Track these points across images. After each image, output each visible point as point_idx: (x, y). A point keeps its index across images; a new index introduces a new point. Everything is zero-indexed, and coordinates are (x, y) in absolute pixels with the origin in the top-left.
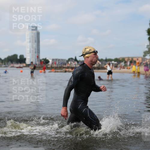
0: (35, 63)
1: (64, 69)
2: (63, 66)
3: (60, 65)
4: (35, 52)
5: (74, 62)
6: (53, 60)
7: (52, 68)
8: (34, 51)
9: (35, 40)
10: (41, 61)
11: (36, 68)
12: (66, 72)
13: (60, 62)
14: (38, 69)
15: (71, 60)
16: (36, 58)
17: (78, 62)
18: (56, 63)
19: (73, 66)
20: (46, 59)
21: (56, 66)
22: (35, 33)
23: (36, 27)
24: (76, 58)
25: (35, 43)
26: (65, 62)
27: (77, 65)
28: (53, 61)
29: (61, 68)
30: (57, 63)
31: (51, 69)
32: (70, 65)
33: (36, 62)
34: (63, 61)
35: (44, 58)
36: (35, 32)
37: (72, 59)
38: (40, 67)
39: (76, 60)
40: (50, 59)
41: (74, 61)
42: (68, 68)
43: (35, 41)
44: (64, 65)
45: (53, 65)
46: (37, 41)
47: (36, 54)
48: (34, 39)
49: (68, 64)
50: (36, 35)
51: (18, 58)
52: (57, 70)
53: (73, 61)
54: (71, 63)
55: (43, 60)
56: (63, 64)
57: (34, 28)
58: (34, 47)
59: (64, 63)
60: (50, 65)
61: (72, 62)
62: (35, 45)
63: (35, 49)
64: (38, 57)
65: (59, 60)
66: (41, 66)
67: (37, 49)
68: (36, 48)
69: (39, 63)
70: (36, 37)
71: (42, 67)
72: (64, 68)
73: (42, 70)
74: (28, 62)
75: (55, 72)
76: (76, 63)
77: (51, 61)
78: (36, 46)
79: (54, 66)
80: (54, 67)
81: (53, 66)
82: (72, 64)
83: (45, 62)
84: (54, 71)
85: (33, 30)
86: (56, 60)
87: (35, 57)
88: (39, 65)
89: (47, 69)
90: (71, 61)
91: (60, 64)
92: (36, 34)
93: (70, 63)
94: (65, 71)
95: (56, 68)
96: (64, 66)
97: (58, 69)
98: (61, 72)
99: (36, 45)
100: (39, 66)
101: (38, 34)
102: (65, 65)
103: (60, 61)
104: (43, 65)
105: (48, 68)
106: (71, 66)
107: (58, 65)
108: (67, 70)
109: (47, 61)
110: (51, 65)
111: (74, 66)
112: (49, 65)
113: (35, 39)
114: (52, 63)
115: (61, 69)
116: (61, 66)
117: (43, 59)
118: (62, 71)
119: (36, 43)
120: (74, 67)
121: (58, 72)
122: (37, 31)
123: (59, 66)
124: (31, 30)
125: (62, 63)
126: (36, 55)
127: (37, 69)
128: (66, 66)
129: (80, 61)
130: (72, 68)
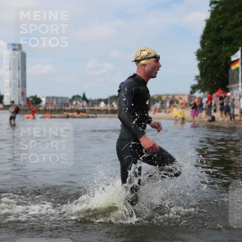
0: (19, 103)
1: (65, 113)
2: (63, 107)
3: (59, 106)
4: (19, 86)
5: (81, 102)
6: (48, 98)
7: (46, 111)
8: (17, 84)
9: (19, 66)
10: (28, 99)
11: (19, 112)
12: (68, 117)
13: (58, 102)
14: (23, 114)
15: (76, 98)
16: (20, 95)
17: (88, 101)
18: (52, 104)
19: (79, 108)
20: (36, 96)
21: (53, 108)
22: (18, 55)
23: (20, 46)
24: (84, 95)
25: (17, 72)
26: (68, 101)
28: (48, 100)
29: (60, 111)
30: (55, 103)
31: (45, 114)
32: (75, 106)
33: (19, 101)
34: (64, 99)
35: (34, 95)
36: (17, 53)
37: (78, 96)
38: (26, 110)
39: (84, 98)
40: (43, 97)
41: (81, 99)
42: (72, 111)
43: (19, 68)
44: (65, 106)
45: (48, 106)
46: (22, 69)
47: (20, 89)
48: (17, 65)
49: (72, 104)
50: (20, 59)
52: (53, 115)
53: (79, 100)
54: (76, 104)
55: (31, 99)
56: (63, 105)
57: (17, 47)
58: (17, 78)
59: (65, 104)
60: (43, 106)
61: (78, 102)
62: (18, 74)
63: (19, 81)
64: (23, 94)
65: (57, 98)
66: (28, 108)
67: (22, 81)
68: (20, 78)
69: (25, 103)
70: (20, 61)
71: (30, 109)
72: (65, 111)
73: (29, 114)
74: (7, 101)
75: (51, 117)
76: (85, 103)
77: (44, 100)
78: (20, 76)
79: (50, 107)
80: (49, 110)
81: (47, 108)
82: (78, 106)
83: (34, 102)
84: (50, 115)
85: (14, 50)
86: (53, 98)
87: (18, 93)
88: (24, 106)
89: (37, 112)
90: (76, 100)
91: (58, 104)
92: (20, 56)
93: (74, 103)
94: (66, 116)
95: (52, 111)
96: (66, 108)
97: (55, 113)
98: (60, 117)
99: (20, 74)
100: (25, 108)
101: (24, 56)
102: (68, 106)
103: (58, 100)
104: (32, 106)
105: (39, 110)
106: (76, 108)
107: (55, 106)
108: (70, 114)
109: (37, 101)
110: (45, 106)
111: (82, 108)
112: (41, 106)
113: (19, 64)
114: (47, 104)
115: (62, 113)
116: (60, 108)
117: (32, 97)
118: (62, 115)
119: (20, 71)
120: (81, 110)
121: (55, 117)
122: (21, 51)
123: (57, 108)
124: (11, 49)
125: (62, 103)
126: (20, 91)
127: (21, 113)
128: (69, 108)
129: (91, 100)
130: (79, 112)
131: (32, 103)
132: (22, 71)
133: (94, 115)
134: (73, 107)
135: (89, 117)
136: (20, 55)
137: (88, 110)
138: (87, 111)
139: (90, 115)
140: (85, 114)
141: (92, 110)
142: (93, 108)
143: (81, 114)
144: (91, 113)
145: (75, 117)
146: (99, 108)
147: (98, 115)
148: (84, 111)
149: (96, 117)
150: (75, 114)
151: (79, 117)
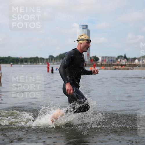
1: (114, 67)
2: (112, 63)
3: (110, 62)
6: (103, 57)
7: (101, 65)
10: (91, 58)
12: (115, 69)
13: (109, 60)
14: (89, 67)
15: (120, 57)
17: (127, 59)
18: (105, 61)
19: (122, 64)
20: (96, 56)
21: (106, 63)
22: (86, 32)
23: (87, 26)
24: (125, 55)
26: (115, 60)
27: (127, 62)
28: (103, 59)
29: (110, 65)
30: (107, 60)
31: (101, 67)
32: (119, 62)
34: (113, 58)
36: (85, 30)
37: (121, 56)
38: (90, 65)
39: (125, 57)
40: (100, 57)
41: (123, 58)
42: (117, 65)
44: (113, 62)
45: (103, 62)
49: (118, 61)
52: (106, 68)
54: (121, 61)
55: (93, 58)
56: (112, 61)
57: (85, 27)
59: (113, 61)
60: (100, 63)
64: (88, 55)
65: (109, 57)
66: (91, 63)
69: (90, 60)
72: (113, 65)
73: (92, 67)
75: (105, 69)
77: (100, 58)
79: (104, 63)
80: (103, 65)
81: (103, 63)
82: (121, 62)
83: (95, 60)
84: (104, 68)
85: (83, 29)
86: (106, 57)
88: (89, 62)
89: (97, 66)
90: (120, 59)
91: (109, 61)
92: (87, 33)
93: (119, 60)
94: (114, 68)
95: (106, 65)
96: (114, 63)
97: (107, 67)
98: (111, 69)
101: (89, 32)
102: (115, 62)
103: (109, 59)
104: (93, 62)
105: (98, 65)
108: (117, 67)
110: (101, 62)
111: (124, 63)
112: (99, 62)
114: (102, 61)
115: (111, 67)
116: (110, 63)
117: (93, 57)
118: (112, 68)
120: (123, 64)
121: (107, 69)
122: (87, 29)
123: (108, 63)
124: (82, 28)
125: (111, 61)
128: (116, 63)
129: (129, 58)
130: (122, 66)
131: (94, 61)
133: (131, 68)
134: (118, 63)
135: (128, 69)
136: (87, 31)
137: (128, 64)
138: (127, 66)
139: (129, 68)
140: (126, 67)
141: (130, 65)
142: (131, 63)
143: (123, 67)
144: (130, 67)
145: (120, 69)
146: (135, 63)
147: (134, 68)
148: (125, 65)
149: (133, 69)
150: (120, 67)
151: (122, 69)
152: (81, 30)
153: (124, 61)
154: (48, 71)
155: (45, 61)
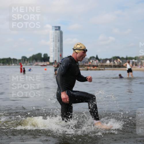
0: (59, 61)
1: (86, 67)
2: (84, 64)
3: (82, 63)
4: (59, 51)
8: (58, 50)
9: (58, 40)
12: (87, 70)
15: (92, 58)
16: (59, 56)
17: (99, 60)
19: (94, 64)
22: (58, 33)
23: (59, 27)
24: (97, 56)
25: (58, 43)
26: (87, 60)
27: (99, 63)
29: (83, 66)
32: (91, 63)
33: (59, 60)
34: (85, 59)
37: (93, 57)
39: (97, 58)
41: (95, 59)
42: (90, 66)
43: (59, 41)
44: (85, 63)
46: (60, 41)
47: (59, 53)
48: (58, 39)
50: (59, 35)
51: (43, 56)
53: (94, 60)
54: (92, 62)
57: (58, 28)
58: (58, 46)
61: (94, 61)
62: (58, 44)
63: (58, 48)
64: (61, 56)
67: (60, 48)
68: (59, 47)
70: (59, 36)
72: (86, 66)
74: (51, 60)
78: (59, 45)
82: (93, 63)
85: (56, 30)
87: (58, 55)
90: (92, 59)
93: (91, 61)
94: (86, 69)
96: (86, 64)
99: (59, 44)
101: (61, 33)
102: (87, 63)
106: (92, 64)
108: (89, 68)
111: (96, 64)
113: (58, 38)
115: (83, 68)
116: (82, 64)
118: (84, 69)
119: (59, 43)
120: (95, 65)
122: (60, 30)
124: (54, 30)
126: (59, 54)
128: (88, 64)
129: (101, 59)
130: (94, 66)
132: (60, 42)
133: (103, 69)
134: (90, 64)
135: (100, 70)
136: (59, 33)
137: (99, 65)
138: (99, 66)
139: (101, 69)
140: (98, 68)
141: (102, 65)
142: (102, 64)
143: (95, 68)
144: (101, 67)
145: (92, 70)
146: (106, 64)
147: (106, 69)
148: (97, 66)
149: (105, 70)
150: (92, 68)
151: (94, 70)
152: (54, 31)
153: (96, 62)
154: (21, 72)
155: (17, 62)
